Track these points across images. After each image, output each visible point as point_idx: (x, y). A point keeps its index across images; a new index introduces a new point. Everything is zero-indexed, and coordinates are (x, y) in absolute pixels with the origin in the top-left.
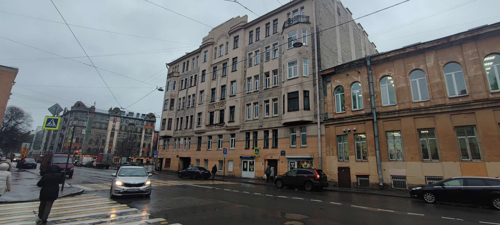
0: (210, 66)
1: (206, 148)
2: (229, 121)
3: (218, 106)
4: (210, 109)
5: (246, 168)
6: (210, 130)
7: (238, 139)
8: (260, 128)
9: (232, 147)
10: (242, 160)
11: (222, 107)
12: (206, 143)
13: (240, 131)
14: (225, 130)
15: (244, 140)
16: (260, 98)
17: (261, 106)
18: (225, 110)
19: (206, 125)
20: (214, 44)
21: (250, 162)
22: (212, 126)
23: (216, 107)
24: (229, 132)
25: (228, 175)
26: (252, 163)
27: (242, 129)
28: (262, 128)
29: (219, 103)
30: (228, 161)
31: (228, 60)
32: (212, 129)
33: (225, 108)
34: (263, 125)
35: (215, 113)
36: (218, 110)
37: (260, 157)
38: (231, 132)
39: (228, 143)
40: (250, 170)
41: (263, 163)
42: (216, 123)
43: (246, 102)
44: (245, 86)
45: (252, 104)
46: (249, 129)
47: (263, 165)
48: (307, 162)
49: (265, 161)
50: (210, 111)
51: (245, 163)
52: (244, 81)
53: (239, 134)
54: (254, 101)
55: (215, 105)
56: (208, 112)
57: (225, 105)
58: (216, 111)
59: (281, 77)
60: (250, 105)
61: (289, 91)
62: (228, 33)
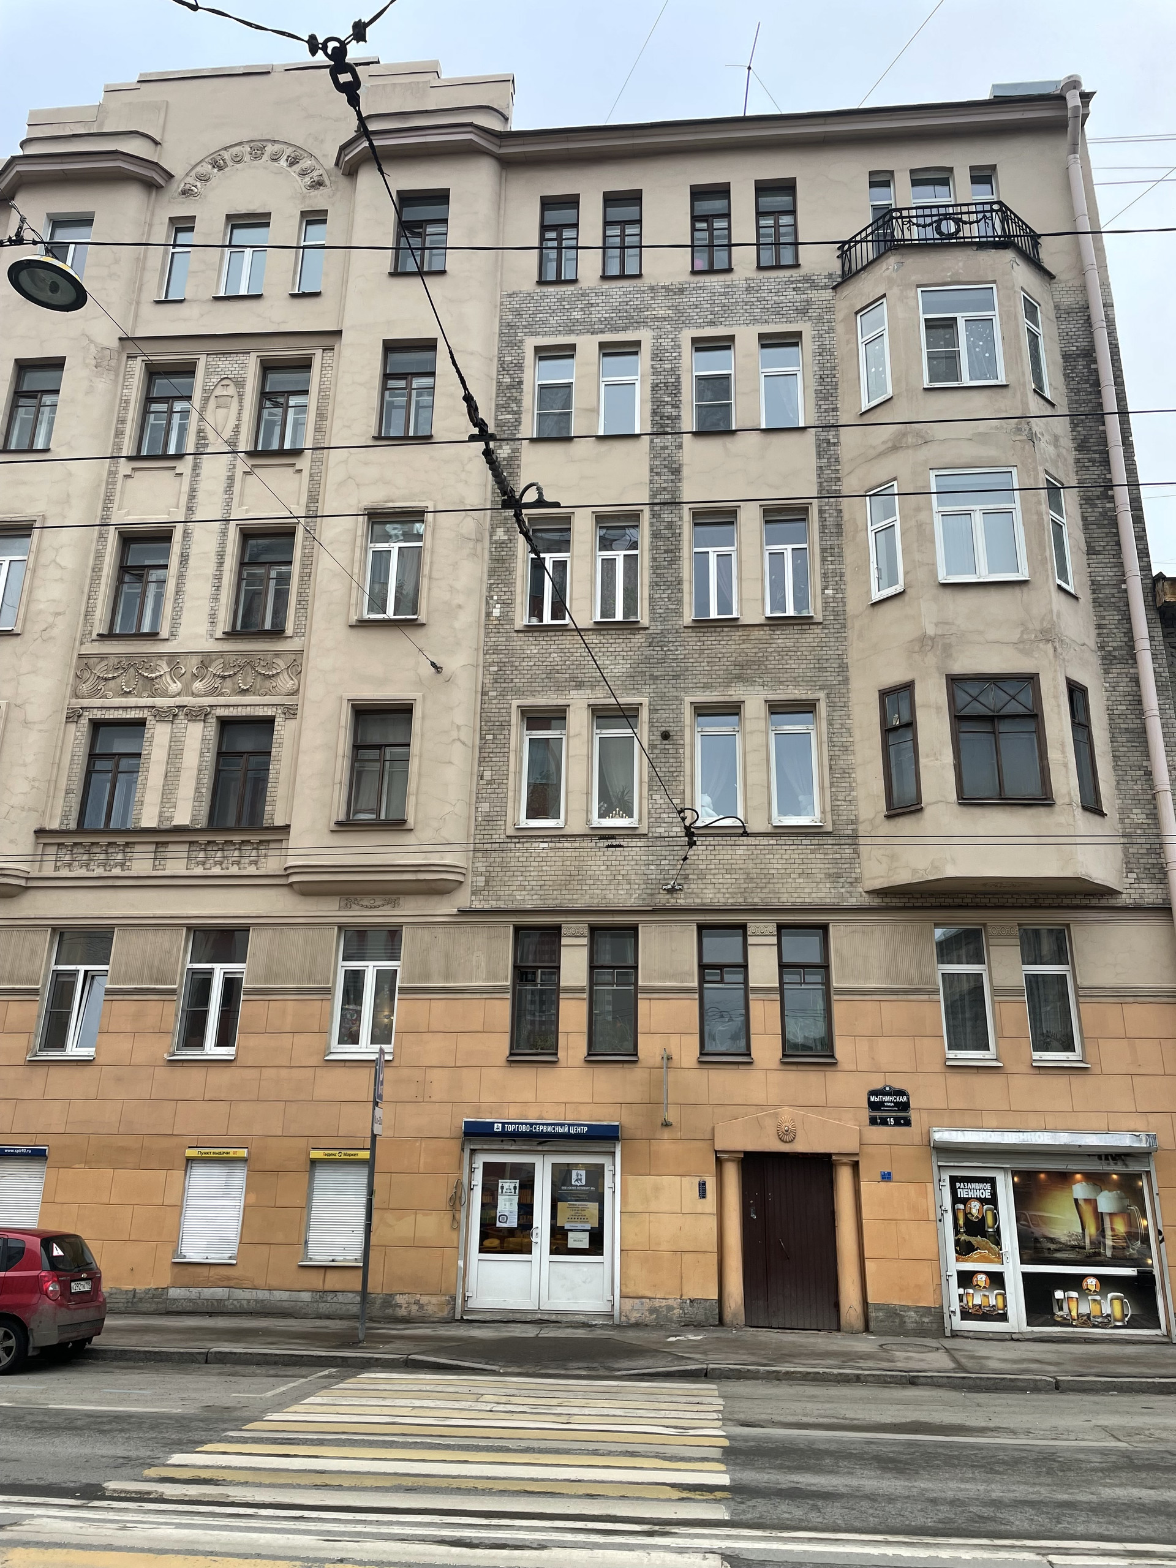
0: (115, 344)
1: (22, 1041)
2: (342, 817)
3: (198, 685)
4: (95, 693)
5: (513, 1222)
6: (83, 872)
7: (427, 977)
8: (663, 899)
9: (350, 1036)
10: (473, 1152)
11: (243, 692)
12: (35, 992)
13: (462, 913)
14: (284, 891)
15: (501, 990)
16: (654, 678)
17: (666, 736)
18: (283, 729)
19: (40, 832)
20: (158, 187)
21: (561, 1176)
22: (121, 840)
23: (175, 687)
24: (329, 909)
25: (306, 1296)
26: (579, 1178)
27: (474, 893)
28: (681, 901)
29: (206, 659)
30: (314, 1162)
31: (327, 341)
32: (117, 871)
33: (291, 712)
34: (686, 877)
35: (159, 735)
36: (198, 714)
37: (666, 1134)
38: (347, 907)
39: (314, 1006)
40: (559, 1244)
41: (702, 1186)
42: (166, 825)
43: (519, 692)
44: (510, 571)
45: (579, 719)
46: (551, 904)
47: (703, 1194)
48: (1097, 1180)
49: (719, 1162)
50: (98, 715)
51: (508, 1187)
52: (492, 533)
53: (440, 931)
54: (601, 697)
55: (164, 668)
56: (73, 716)
57: (286, 683)
58: (169, 716)
59: (842, 562)
60: (555, 717)
61: (966, 664)
62: (343, 148)
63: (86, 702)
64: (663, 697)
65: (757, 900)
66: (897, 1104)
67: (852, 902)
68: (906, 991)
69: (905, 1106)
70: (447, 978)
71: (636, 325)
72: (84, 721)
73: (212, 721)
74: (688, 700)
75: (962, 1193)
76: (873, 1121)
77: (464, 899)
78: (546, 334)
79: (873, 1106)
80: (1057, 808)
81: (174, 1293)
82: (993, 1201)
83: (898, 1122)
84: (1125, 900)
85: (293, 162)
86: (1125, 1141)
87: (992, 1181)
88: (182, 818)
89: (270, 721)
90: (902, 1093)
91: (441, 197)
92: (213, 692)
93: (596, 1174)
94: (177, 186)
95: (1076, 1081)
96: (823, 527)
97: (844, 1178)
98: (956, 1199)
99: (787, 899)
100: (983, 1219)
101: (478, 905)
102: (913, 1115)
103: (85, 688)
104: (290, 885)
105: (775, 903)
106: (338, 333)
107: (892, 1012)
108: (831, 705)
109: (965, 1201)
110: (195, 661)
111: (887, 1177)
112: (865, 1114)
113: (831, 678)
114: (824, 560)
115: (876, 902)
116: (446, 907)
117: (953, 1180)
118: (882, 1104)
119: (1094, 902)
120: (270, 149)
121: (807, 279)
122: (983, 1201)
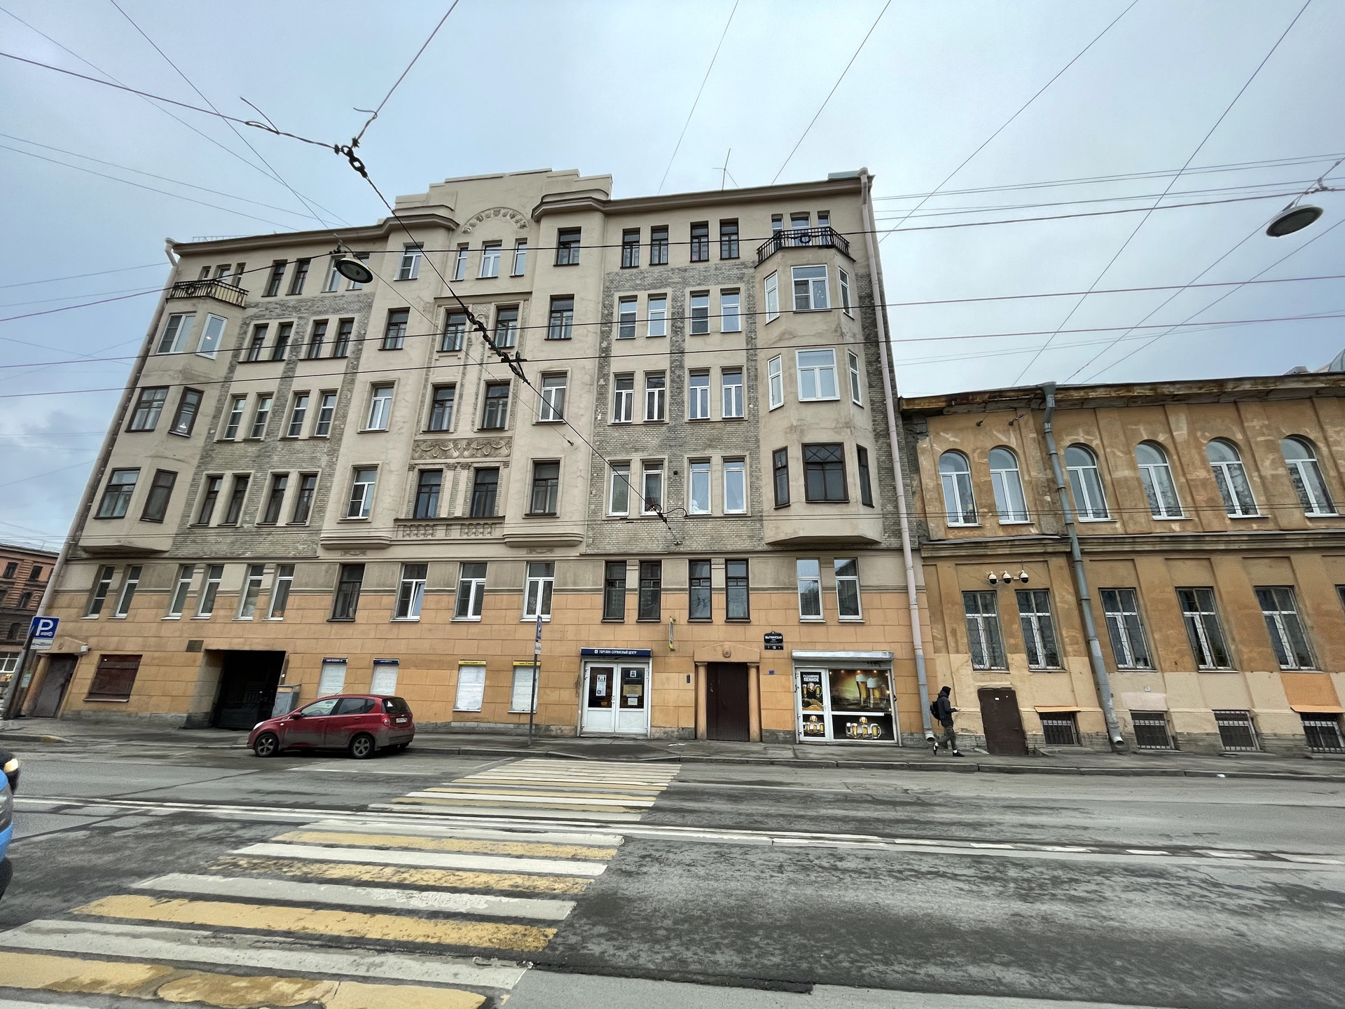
0: (432, 301)
1: (388, 613)
2: (528, 512)
3: (466, 453)
4: (421, 457)
5: (603, 694)
6: (415, 538)
7: (565, 584)
8: (673, 548)
9: (531, 611)
10: (586, 662)
11: (486, 456)
12: (394, 591)
13: (582, 555)
14: (503, 546)
15: (599, 590)
16: (671, 446)
17: (676, 473)
18: (503, 472)
19: (396, 520)
20: (453, 230)
21: (625, 673)
22: (431, 524)
23: (456, 454)
24: (523, 554)
25: (511, 726)
26: (633, 674)
27: (587, 546)
28: (682, 549)
29: (470, 441)
30: (515, 667)
31: (525, 297)
32: (430, 537)
33: (506, 464)
34: (684, 538)
35: (448, 476)
36: (466, 466)
37: (672, 654)
38: (531, 553)
39: (515, 597)
40: (624, 703)
41: (688, 677)
42: (452, 516)
43: (609, 454)
44: (606, 398)
45: (636, 466)
46: (622, 551)
47: (688, 681)
48: (867, 673)
49: (696, 667)
50: (422, 467)
51: (602, 677)
52: (598, 381)
53: (571, 563)
54: (645, 456)
55: (451, 445)
56: (411, 468)
57: (505, 451)
58: (453, 467)
59: (757, 392)
60: (626, 464)
61: (809, 439)
62: (534, 210)
63: (417, 462)
64: (674, 455)
65: (716, 548)
66: (777, 640)
67: (760, 548)
68: (783, 589)
69: (781, 641)
70: (575, 584)
71: (665, 286)
72: (416, 470)
73: (472, 469)
74: (686, 456)
75: (806, 679)
76: (766, 648)
77: (583, 549)
78: (624, 291)
79: (766, 641)
80: (850, 504)
81: (453, 724)
82: (820, 683)
83: (777, 648)
84: (883, 546)
85: (513, 217)
86: (878, 655)
87: (820, 674)
88: (458, 513)
89: (497, 469)
90: (780, 635)
91: (577, 231)
92: (473, 456)
93: (641, 674)
94: (461, 229)
95: (859, 628)
96: (749, 377)
97: (753, 673)
98: (803, 682)
99: (730, 548)
100: (815, 691)
101: (589, 552)
102: (784, 645)
103: (417, 455)
104: (505, 543)
105: (724, 549)
106: (531, 293)
107: (777, 598)
108: (752, 458)
109: (807, 683)
110: (465, 442)
111: (772, 673)
112: (763, 644)
113: (751, 445)
114: (749, 391)
115: (770, 548)
116: (574, 553)
117: (802, 674)
118: (770, 640)
119: (869, 547)
120: (503, 211)
121: (743, 264)
122: (815, 683)
